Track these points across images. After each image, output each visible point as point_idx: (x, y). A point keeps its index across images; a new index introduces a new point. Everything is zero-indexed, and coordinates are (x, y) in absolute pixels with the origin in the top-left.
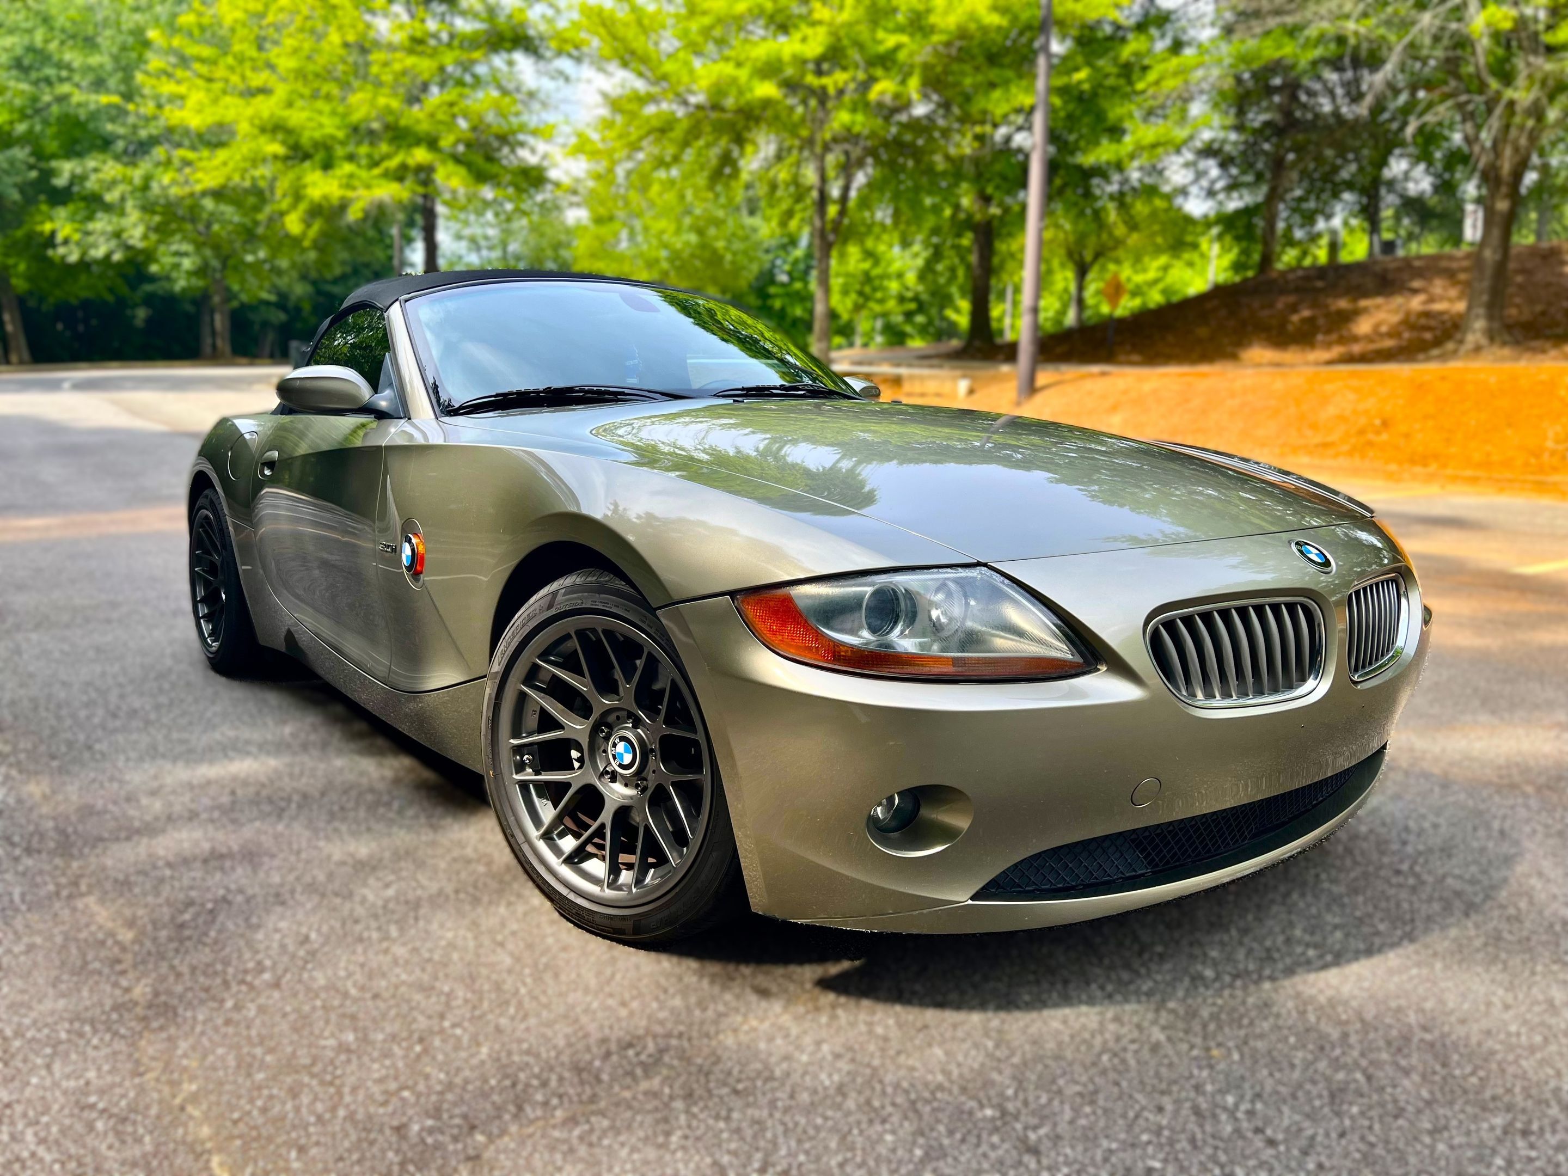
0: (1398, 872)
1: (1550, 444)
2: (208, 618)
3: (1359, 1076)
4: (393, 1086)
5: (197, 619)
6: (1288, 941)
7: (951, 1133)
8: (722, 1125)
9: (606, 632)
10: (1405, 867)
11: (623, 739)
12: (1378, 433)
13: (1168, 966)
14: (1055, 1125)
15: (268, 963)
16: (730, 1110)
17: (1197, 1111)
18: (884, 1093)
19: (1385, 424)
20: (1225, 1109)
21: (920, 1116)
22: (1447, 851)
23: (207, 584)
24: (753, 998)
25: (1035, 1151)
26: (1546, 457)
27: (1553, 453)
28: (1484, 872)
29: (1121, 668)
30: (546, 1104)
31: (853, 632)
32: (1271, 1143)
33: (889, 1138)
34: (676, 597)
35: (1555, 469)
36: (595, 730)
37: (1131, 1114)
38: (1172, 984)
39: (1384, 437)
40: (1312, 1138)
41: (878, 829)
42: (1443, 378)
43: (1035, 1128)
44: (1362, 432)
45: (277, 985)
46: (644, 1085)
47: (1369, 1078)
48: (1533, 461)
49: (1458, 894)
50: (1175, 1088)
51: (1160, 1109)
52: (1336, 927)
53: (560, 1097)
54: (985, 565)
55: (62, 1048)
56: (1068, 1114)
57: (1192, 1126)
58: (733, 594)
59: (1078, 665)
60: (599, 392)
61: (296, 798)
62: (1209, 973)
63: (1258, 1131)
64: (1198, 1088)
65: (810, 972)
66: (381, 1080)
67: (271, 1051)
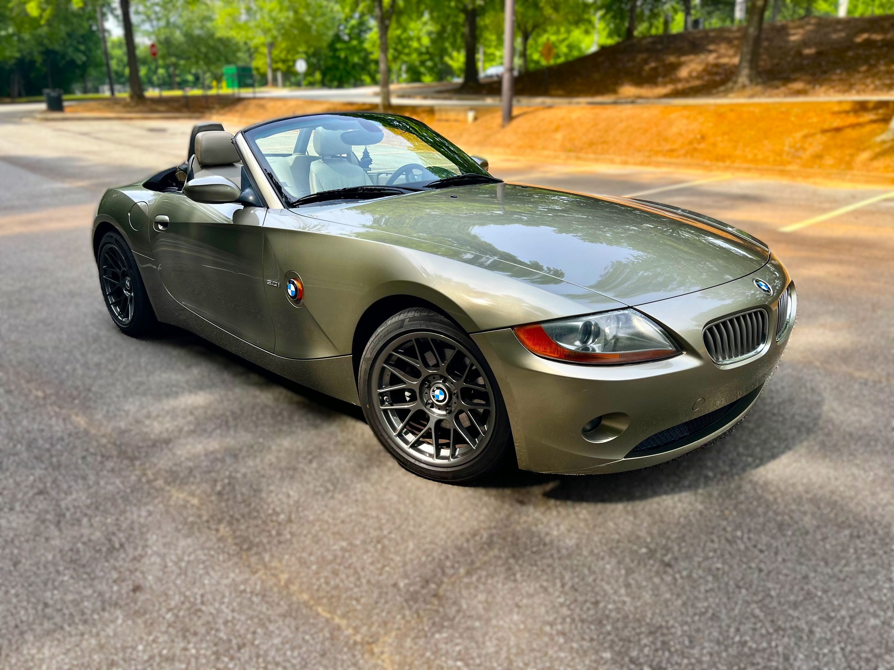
0: (774, 414)
1: (786, 148)
3: (786, 517)
4: (379, 566)
5: (109, 306)
6: (739, 454)
7: (632, 561)
8: (535, 568)
9: (432, 340)
10: (776, 411)
11: (438, 388)
12: (699, 143)
13: (692, 472)
14: (673, 553)
15: (278, 509)
16: (536, 561)
17: (727, 540)
18: (596, 547)
19: (703, 138)
20: (738, 538)
21: (616, 555)
22: (791, 401)
23: (113, 285)
24: (518, 506)
25: (668, 565)
26: (785, 157)
27: (788, 154)
28: (810, 411)
29: (693, 352)
30: (453, 567)
31: (572, 344)
32: (761, 551)
33: (608, 567)
34: (482, 329)
35: (789, 163)
36: (422, 384)
37: (702, 544)
38: (697, 480)
39: (703, 146)
40: (777, 547)
41: (585, 432)
42: (732, 110)
43: (666, 555)
44: (691, 143)
45: (290, 521)
46: (491, 554)
47: (791, 518)
48: (778, 158)
49: (802, 423)
50: (715, 531)
51: (712, 541)
52: (757, 445)
53: (458, 562)
54: (632, 307)
55: (207, 563)
56: (676, 548)
57: (728, 548)
58: (512, 327)
59: (674, 352)
60: (371, 190)
61: (228, 414)
62: (710, 474)
63: (755, 546)
64: (724, 529)
65: (537, 490)
66: (372, 563)
67: (311, 554)
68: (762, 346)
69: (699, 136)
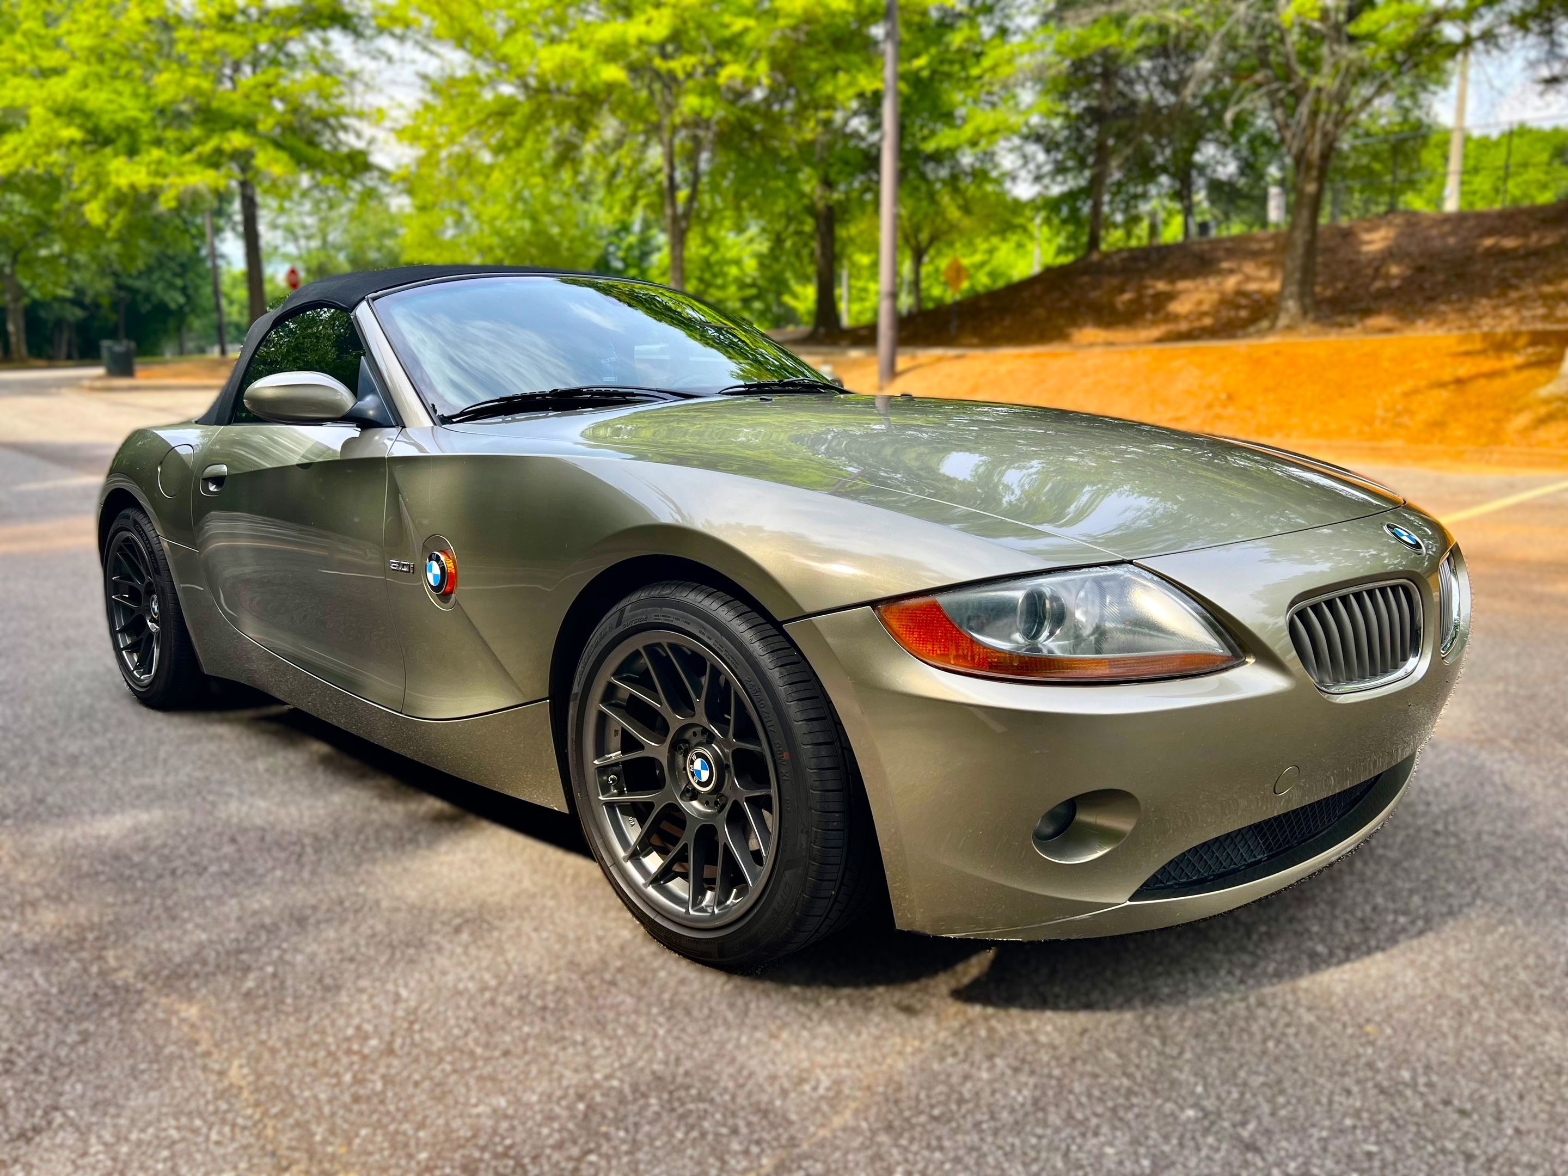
0: (1437, 833)
1: (1380, 412)
2: (131, 649)
3: (1505, 1037)
4: (575, 1151)
5: (118, 650)
6: (1375, 909)
7: (1166, 1138)
8: (938, 1155)
9: (673, 648)
10: (1440, 827)
11: (699, 755)
13: (1280, 945)
14: (1259, 1118)
15: (368, 1027)
16: (939, 1139)
17: (1382, 1091)
18: (1080, 1104)
19: (1230, 397)
20: (1406, 1085)
21: (1127, 1124)
22: (1468, 808)
23: (128, 611)
24: (901, 1017)
25: (1251, 1147)
26: (1377, 423)
27: (1384, 421)
28: (1511, 826)
29: (1268, 658)
30: (746, 1152)
31: (1007, 638)
32: (1463, 1113)
33: (1109, 1150)
34: (807, 610)
35: (1386, 436)
36: (674, 747)
37: (1324, 1100)
38: (1293, 961)
40: (1497, 1103)
41: (1041, 839)
42: (1277, 353)
43: (1244, 1124)
45: (390, 1051)
46: (837, 1121)
47: (1516, 1038)
48: (1366, 429)
49: (1500, 849)
50: (1350, 1069)
51: (1348, 1092)
52: (1412, 892)
53: (758, 1143)
54: (1131, 562)
55: (179, 1147)
56: (1266, 1108)
57: (1385, 1105)
58: (874, 604)
59: (1229, 659)
60: (608, 394)
61: (307, 841)
62: (1320, 948)
63: (1447, 1103)
64: (1370, 1065)
65: (943, 983)
66: (559, 1146)
67: (421, 1126)
68: (1412, 662)
69: (1223, 396)
